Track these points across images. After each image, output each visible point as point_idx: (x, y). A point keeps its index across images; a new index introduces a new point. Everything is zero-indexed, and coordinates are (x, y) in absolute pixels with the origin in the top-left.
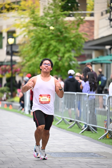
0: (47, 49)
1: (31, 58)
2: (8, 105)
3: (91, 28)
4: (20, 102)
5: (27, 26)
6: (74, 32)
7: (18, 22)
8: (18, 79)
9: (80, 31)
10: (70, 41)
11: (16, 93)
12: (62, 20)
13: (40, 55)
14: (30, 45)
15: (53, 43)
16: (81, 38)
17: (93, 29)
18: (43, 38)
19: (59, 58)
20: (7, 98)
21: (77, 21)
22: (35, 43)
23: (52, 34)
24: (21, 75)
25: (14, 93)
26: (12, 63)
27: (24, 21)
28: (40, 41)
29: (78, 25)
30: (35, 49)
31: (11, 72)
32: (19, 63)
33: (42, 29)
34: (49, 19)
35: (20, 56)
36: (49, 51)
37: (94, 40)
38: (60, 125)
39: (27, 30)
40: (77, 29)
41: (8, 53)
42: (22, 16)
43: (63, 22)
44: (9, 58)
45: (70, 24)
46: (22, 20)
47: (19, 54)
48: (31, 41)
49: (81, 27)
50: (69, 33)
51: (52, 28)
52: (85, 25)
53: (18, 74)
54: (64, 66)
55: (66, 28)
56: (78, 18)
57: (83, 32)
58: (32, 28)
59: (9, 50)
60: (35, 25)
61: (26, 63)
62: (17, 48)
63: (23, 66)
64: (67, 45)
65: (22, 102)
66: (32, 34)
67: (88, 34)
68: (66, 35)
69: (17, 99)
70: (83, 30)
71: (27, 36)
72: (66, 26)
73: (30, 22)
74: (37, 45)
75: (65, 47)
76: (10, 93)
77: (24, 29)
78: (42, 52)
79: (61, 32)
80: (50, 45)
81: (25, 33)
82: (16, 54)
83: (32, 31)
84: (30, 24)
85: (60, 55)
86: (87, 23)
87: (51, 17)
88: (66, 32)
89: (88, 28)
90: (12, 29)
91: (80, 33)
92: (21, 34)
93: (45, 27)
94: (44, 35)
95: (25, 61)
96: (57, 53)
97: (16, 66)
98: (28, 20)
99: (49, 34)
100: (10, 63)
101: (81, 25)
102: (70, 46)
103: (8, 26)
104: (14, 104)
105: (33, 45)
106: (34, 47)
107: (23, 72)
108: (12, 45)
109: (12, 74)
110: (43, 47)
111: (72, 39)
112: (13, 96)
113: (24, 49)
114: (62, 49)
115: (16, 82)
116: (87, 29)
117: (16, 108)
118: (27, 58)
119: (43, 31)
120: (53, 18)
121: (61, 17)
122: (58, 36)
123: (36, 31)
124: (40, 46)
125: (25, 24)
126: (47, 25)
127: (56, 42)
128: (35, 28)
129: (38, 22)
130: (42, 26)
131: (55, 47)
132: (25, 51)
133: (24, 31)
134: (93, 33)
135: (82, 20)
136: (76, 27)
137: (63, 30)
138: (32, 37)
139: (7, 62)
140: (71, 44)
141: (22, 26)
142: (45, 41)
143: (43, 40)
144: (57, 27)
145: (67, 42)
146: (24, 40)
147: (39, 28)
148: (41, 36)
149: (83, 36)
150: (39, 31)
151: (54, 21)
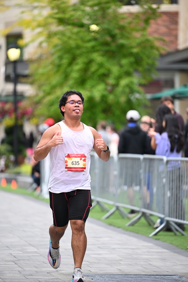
0: (85, 70)
1: (54, 88)
2: (9, 181)
3: (173, 27)
4: (33, 174)
5: (45, 25)
6: (137, 36)
7: (27, 17)
8: (28, 128)
9: (150, 34)
10: (131, 54)
11: (24, 157)
12: (115, 12)
13: (71, 82)
14: (52, 63)
15: (98, 57)
16: (152, 47)
17: (176, 29)
18: (78, 47)
19: (109, 88)
20: (7, 166)
21: (144, 13)
22: (61, 58)
23: (95, 39)
24: (35, 121)
25: (20, 157)
26: (17, 97)
27: (40, 15)
28: (70, 53)
29: (147, 21)
30: (62, 69)
31: (13, 116)
32: (29, 98)
33: (76, 30)
34: (88, 9)
35: (32, 83)
36: (89, 73)
37: (178, 51)
38: (110, 220)
39: (46, 33)
40: (144, 29)
41: (8, 79)
42: (36, 4)
43: (116, 16)
44: (10, 87)
45: (129, 20)
46: (36, 12)
47: (30, 80)
48: (53, 54)
49: (153, 26)
50: (128, 38)
51: (94, 27)
52: (160, 21)
53: (29, 119)
54: (118, 103)
55: (122, 28)
56: (146, 7)
57: (156, 36)
58: (55, 28)
59: (10, 71)
60: (61, 21)
61: (44, 97)
62: (27, 68)
63: (38, 103)
64: (124, 61)
65: (37, 175)
66: (56, 40)
67: (166, 39)
68: (122, 41)
69: (27, 168)
70: (156, 32)
71: (45, 45)
72: (122, 23)
73: (51, 16)
74: (65, 61)
75: (121, 66)
76: (12, 158)
77: (39, 30)
78: (75, 75)
79: (113, 37)
80: (90, 62)
81: (42, 39)
82: (24, 80)
83: (56, 34)
84: (51, 20)
85: (111, 81)
86: (165, 17)
87: (92, 6)
88: (123, 36)
89: (167, 27)
90: (15, 29)
91: (150, 38)
92: (33, 41)
93: (82, 26)
94: (80, 43)
95: (41, 94)
96: (104, 77)
97: (24, 104)
98: (46, 12)
99: (89, 41)
100: (11, 99)
101: (152, 21)
102: (131, 64)
103: (7, 24)
104: (21, 179)
105: (57, 62)
106: (59, 66)
107: (39, 116)
108: (15, 63)
109: (17, 119)
110: (78, 66)
111: (135, 50)
112: (18, 162)
113: (41, 71)
114: (115, 70)
115: (24, 134)
116: (163, 29)
117: (24, 186)
118: (46, 88)
119: (77, 33)
120: (96, 8)
121: (113, 7)
122: (106, 44)
123: (63, 34)
124: (70, 64)
125: (40, 19)
126: (86, 21)
127: (103, 56)
128: (61, 28)
129: (67, 16)
130: (74, 25)
131: (101, 65)
132: (43, 74)
133: (40, 34)
134: (176, 37)
135: (154, 11)
136: (143, 24)
137: (117, 32)
138: (56, 46)
139: (7, 96)
140: (132, 59)
141: (35, 24)
142: (81, 55)
143: (78, 52)
144: (105, 26)
145: (125, 56)
146: (39, 52)
147: (69, 27)
148: (72, 43)
149: (157, 44)
150: (68, 34)
151: (99, 14)
